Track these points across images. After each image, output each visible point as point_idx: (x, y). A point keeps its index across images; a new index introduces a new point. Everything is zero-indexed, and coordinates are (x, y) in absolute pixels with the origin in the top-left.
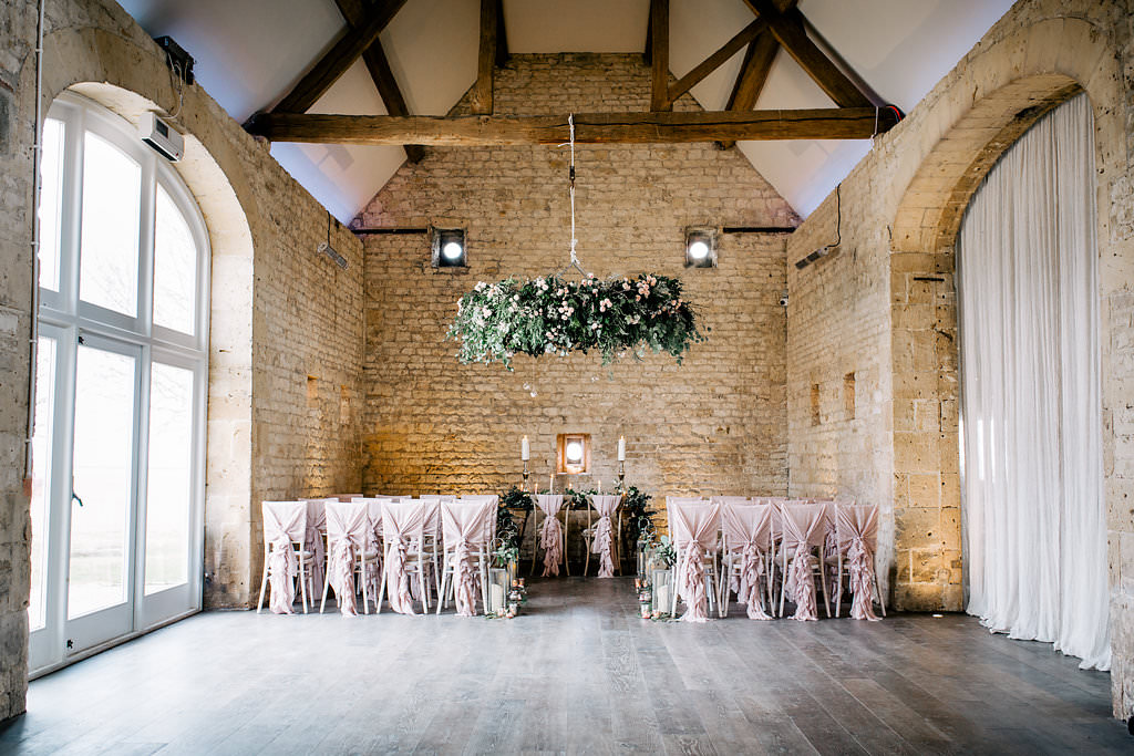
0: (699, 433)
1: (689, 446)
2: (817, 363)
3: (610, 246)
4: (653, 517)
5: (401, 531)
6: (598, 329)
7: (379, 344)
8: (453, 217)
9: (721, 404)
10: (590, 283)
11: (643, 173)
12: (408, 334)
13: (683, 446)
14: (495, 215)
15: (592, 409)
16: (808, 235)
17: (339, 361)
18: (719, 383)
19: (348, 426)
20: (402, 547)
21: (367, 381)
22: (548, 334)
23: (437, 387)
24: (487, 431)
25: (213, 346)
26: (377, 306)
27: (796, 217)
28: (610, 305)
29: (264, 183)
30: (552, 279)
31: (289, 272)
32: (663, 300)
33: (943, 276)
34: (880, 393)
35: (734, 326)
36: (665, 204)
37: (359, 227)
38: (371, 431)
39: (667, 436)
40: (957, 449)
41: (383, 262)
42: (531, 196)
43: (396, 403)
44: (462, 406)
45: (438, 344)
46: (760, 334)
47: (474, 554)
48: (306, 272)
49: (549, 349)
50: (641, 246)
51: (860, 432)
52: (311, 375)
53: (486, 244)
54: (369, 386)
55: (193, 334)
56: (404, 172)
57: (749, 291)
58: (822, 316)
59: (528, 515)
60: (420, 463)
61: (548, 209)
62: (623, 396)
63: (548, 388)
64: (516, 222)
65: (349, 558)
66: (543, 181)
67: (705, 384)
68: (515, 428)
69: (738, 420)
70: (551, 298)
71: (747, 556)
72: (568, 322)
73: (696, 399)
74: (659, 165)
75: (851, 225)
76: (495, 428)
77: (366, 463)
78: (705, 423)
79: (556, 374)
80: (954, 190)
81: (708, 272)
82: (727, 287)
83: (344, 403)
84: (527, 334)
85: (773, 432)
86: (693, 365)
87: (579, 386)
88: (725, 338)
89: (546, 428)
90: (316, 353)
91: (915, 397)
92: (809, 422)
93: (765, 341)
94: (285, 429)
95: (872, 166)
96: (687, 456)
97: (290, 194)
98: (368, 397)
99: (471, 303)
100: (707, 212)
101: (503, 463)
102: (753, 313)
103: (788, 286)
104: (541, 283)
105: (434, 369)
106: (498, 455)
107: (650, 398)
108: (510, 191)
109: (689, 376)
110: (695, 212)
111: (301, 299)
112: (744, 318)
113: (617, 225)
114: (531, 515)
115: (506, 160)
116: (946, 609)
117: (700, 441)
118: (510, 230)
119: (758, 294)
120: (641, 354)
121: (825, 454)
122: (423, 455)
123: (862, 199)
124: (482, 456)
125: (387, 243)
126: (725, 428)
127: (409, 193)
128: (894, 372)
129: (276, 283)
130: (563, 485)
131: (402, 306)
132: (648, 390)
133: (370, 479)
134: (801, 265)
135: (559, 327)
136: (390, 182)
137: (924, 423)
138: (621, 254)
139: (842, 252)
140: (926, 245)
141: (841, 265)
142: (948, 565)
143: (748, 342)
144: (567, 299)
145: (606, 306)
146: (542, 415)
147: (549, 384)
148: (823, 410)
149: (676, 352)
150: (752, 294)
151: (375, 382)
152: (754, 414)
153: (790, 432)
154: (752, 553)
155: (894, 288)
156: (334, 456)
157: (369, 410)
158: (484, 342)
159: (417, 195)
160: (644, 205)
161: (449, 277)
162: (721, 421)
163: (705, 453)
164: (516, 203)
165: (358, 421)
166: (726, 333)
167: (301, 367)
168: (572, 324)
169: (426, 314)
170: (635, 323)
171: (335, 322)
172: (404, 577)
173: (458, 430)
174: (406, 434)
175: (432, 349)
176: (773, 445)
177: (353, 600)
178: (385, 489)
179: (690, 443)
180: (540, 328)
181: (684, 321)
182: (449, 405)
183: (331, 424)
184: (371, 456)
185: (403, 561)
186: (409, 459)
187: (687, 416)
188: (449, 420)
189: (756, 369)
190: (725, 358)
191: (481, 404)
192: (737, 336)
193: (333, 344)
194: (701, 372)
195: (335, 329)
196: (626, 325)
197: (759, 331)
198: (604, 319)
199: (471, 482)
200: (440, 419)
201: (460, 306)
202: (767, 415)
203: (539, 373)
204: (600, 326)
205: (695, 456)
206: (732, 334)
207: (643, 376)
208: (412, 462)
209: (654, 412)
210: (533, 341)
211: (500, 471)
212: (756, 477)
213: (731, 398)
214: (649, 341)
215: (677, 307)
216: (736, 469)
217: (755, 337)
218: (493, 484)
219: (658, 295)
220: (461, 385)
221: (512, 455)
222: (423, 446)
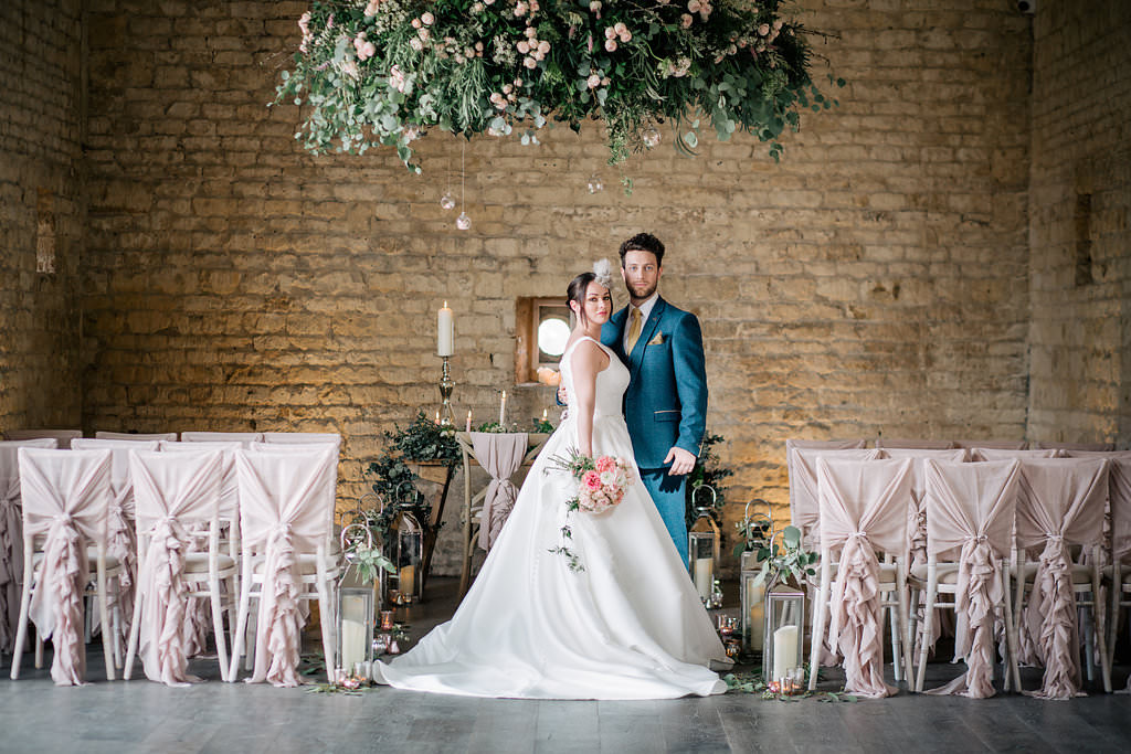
0: (832, 298)
1: (809, 326)
4: (721, 483)
5: (173, 508)
6: (600, 87)
7: (118, 92)
9: (882, 232)
12: (182, 71)
13: (794, 326)
15: (592, 243)
17: (32, 136)
18: (877, 186)
19: (53, 279)
20: (173, 543)
21: (96, 177)
22: (495, 97)
23: (249, 190)
24: (359, 288)
28: (626, 37)
32: (740, 23)
35: (914, 57)
38: (102, 287)
39: (758, 305)
43: (158, 227)
44: (305, 234)
45: (250, 93)
46: (971, 76)
47: (304, 557)
49: (497, 128)
54: (96, 188)
58: (1100, 45)
59: (450, 476)
60: (210, 359)
62: (664, 213)
63: (498, 195)
65: (72, 566)
67: (847, 188)
68: (422, 284)
69: (919, 270)
70: (502, 22)
71: (970, 566)
72: (537, 72)
73: (826, 220)
76: (379, 283)
77: (91, 359)
78: (846, 276)
79: (513, 163)
83: (43, 227)
84: (449, 97)
85: (995, 295)
86: (819, 145)
87: (566, 192)
88: (896, 85)
89: (491, 283)
92: (1070, 275)
93: (984, 93)
96: (802, 348)
98: (94, 211)
99: (329, 25)
101: (396, 360)
102: (955, 29)
105: (242, 151)
106: (384, 343)
107: (724, 217)
109: (811, 169)
112: (938, 40)
114: (457, 477)
117: (835, 316)
120: (690, 139)
121: (1099, 346)
122: (217, 343)
124: (349, 345)
126: (889, 286)
130: (528, 410)
132: (719, 200)
133: (101, 396)
135: (518, 82)
143: (945, 93)
144: (535, 23)
145: (618, 38)
146: (484, 255)
148: (1098, 252)
149: (768, 134)
151: (110, 178)
152: (955, 254)
153: (1034, 297)
154: (980, 560)
156: (25, 344)
157: (97, 241)
158: (359, 112)
162: (880, 271)
163: (844, 341)
165: (73, 266)
166: (895, 74)
168: (546, 76)
169: (222, 27)
170: (680, 73)
171: (22, 48)
172: (174, 604)
173: (295, 288)
174: (181, 296)
175: (236, 105)
176: (998, 325)
177: (79, 652)
178: (136, 417)
179: (812, 319)
180: (478, 84)
181: (787, 66)
182: (275, 232)
183: (17, 276)
184: (102, 344)
185: (175, 571)
186: (187, 351)
187: (806, 259)
188: (275, 264)
189: (961, 154)
190: (894, 131)
191: (346, 228)
192: (920, 79)
193: (20, 98)
194: (837, 161)
195: (24, 63)
196: (661, 80)
197: (967, 68)
198: (614, 66)
199: (326, 402)
200: (256, 261)
201: (305, 30)
202: (984, 257)
203: (476, 160)
204: (606, 82)
205: (822, 349)
206: (910, 75)
207: (710, 171)
208: (195, 359)
209: (732, 249)
210: (464, 113)
211: (389, 378)
212: (957, 395)
213: (904, 219)
214: (709, 111)
215: (771, 40)
216: (913, 378)
217: (960, 83)
218: (374, 407)
219: (730, 13)
220: (301, 187)
221: (415, 343)
222: (218, 323)
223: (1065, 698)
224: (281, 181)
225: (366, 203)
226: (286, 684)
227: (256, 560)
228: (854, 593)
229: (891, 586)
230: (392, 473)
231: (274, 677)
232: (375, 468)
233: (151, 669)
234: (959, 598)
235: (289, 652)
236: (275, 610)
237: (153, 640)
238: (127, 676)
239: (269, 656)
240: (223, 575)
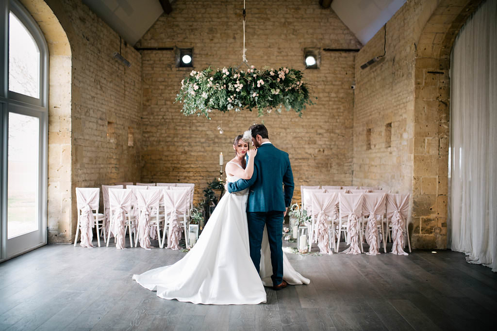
0: (309, 152)
1: (304, 159)
2: (370, 118)
3: (266, 57)
5: (147, 204)
6: (256, 96)
7: (149, 106)
8: (187, 42)
9: (320, 138)
10: (252, 71)
11: (283, 20)
12: (164, 101)
13: (301, 159)
14: (208, 41)
16: (367, 52)
17: (127, 114)
18: (319, 128)
19: (133, 147)
20: (147, 213)
21: (144, 125)
22: (229, 99)
23: (178, 128)
24: (203, 150)
25: (50, 105)
26: (148, 87)
27: (360, 44)
28: (263, 83)
29: (78, 17)
30: (231, 69)
31: (95, 66)
32: (292, 81)
33: (443, 71)
34: (406, 133)
35: (327, 99)
36: (294, 36)
37: (139, 47)
38: (145, 149)
40: (447, 164)
41: (151, 64)
42: (226, 31)
43: (158, 136)
44: (191, 137)
45: (179, 106)
46: (340, 103)
47: (180, 217)
48: (106, 67)
49: (229, 107)
50: (281, 58)
51: (394, 154)
52: (110, 121)
53: (204, 56)
54: (144, 127)
55: (39, 98)
56: (162, 19)
57: (336, 81)
58: (374, 94)
60: (169, 165)
61: (234, 38)
64: (218, 45)
65: (121, 219)
66: (233, 24)
67: (313, 128)
68: (216, 149)
69: (329, 146)
70: (231, 80)
72: (240, 92)
73: (308, 135)
74: (291, 16)
75: (392, 45)
76: (207, 148)
77: (143, 165)
78: (312, 148)
79: (238, 122)
80: (453, 22)
81: (315, 71)
82: (324, 79)
83: (130, 136)
84: (217, 99)
85: (346, 152)
86: (306, 118)
88: (323, 105)
90: (113, 110)
91: (426, 136)
92: (365, 148)
93: (343, 107)
94: (93, 149)
95: (406, 11)
96: (302, 164)
97: (96, 24)
98: (144, 132)
99: (188, 82)
100: (315, 41)
101: (211, 166)
102: (337, 92)
103: (356, 79)
104: (225, 71)
105: (177, 119)
106: (208, 162)
107: (285, 134)
108: (215, 29)
109: (304, 124)
110: (309, 41)
111: (103, 81)
112: (333, 95)
113: (269, 47)
115: (213, 13)
116: (438, 248)
117: (310, 157)
118: (216, 49)
119: (340, 83)
120: (280, 111)
121: (373, 164)
122: (171, 162)
123: (399, 30)
124: (200, 162)
125: (153, 55)
126: (322, 150)
127: (165, 29)
128: (416, 122)
129: (87, 72)
131: (161, 87)
132: (284, 130)
133: (145, 174)
134: (364, 67)
135: (235, 95)
136: (155, 24)
137: (430, 150)
138: (271, 61)
139: (386, 60)
140: (435, 54)
141: (386, 66)
142: (440, 225)
143: (335, 107)
144: (239, 80)
145: (261, 84)
147: (233, 127)
148: (373, 142)
149: (299, 110)
150: (337, 83)
151: (147, 125)
152: (337, 143)
153: (355, 153)
154: (353, 219)
155: (417, 77)
156: (124, 162)
157: (144, 139)
158: (195, 103)
159: (169, 30)
160: (283, 36)
161: (185, 72)
162: (320, 147)
163: (312, 162)
164: (218, 35)
165: (138, 144)
166: (323, 103)
167: (104, 116)
168: (242, 94)
170: (277, 93)
171: (125, 94)
172: (147, 229)
173: (189, 150)
174: (163, 151)
175: (176, 109)
176: (346, 159)
177: (123, 241)
178: (153, 178)
179: (304, 157)
180: (224, 96)
181: (304, 93)
182: (183, 137)
183: (122, 146)
184: (145, 162)
185: (148, 220)
186: (164, 164)
187: (303, 143)
188: (184, 144)
189: (338, 120)
190: (323, 115)
191: (200, 136)
192: (329, 104)
193: (123, 105)
194: (311, 122)
195: (125, 98)
196: (272, 95)
197: (340, 101)
198: (260, 91)
199: (195, 175)
200: (180, 144)
201: (183, 84)
202: (343, 144)
203: (229, 121)
204: (258, 95)
205: (306, 164)
206: (327, 103)
207: (281, 124)
208: (166, 165)
209: (287, 141)
210: (221, 103)
211: (210, 170)
212: (337, 175)
213: (325, 135)
214: (284, 104)
215: (300, 86)
216: (327, 171)
217: (338, 104)
218: (206, 176)
219: (290, 78)
220: (190, 127)
221: (215, 162)
222: (171, 157)
223: (375, 255)
224: (185, 126)
225: (205, 131)
226: (176, 249)
227: (168, 217)
228: (321, 227)
229: (330, 225)
230: (208, 192)
231: (172, 247)
232: (205, 191)
233: (141, 245)
234: (347, 229)
235: (176, 241)
236: (173, 230)
237: (142, 238)
238: (136, 246)
239: (171, 242)
240: (160, 221)
